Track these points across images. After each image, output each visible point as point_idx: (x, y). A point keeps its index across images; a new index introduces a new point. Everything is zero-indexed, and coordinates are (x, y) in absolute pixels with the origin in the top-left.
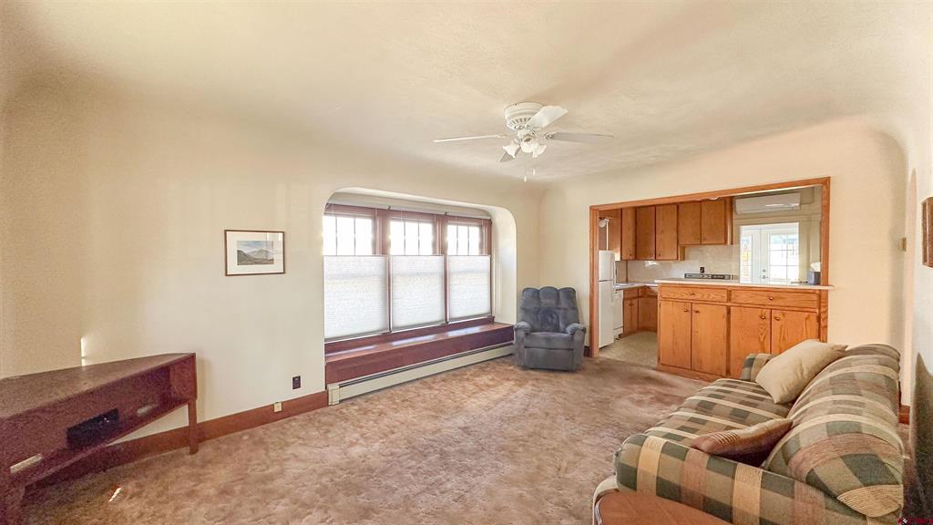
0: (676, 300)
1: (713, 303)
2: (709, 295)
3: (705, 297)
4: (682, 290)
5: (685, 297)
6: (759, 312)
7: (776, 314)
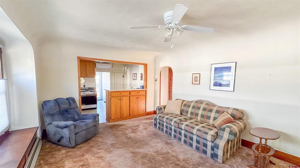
0: (115, 97)
1: (125, 96)
2: (125, 94)
3: (124, 95)
4: (118, 93)
5: (119, 95)
6: (136, 97)
7: (139, 97)
